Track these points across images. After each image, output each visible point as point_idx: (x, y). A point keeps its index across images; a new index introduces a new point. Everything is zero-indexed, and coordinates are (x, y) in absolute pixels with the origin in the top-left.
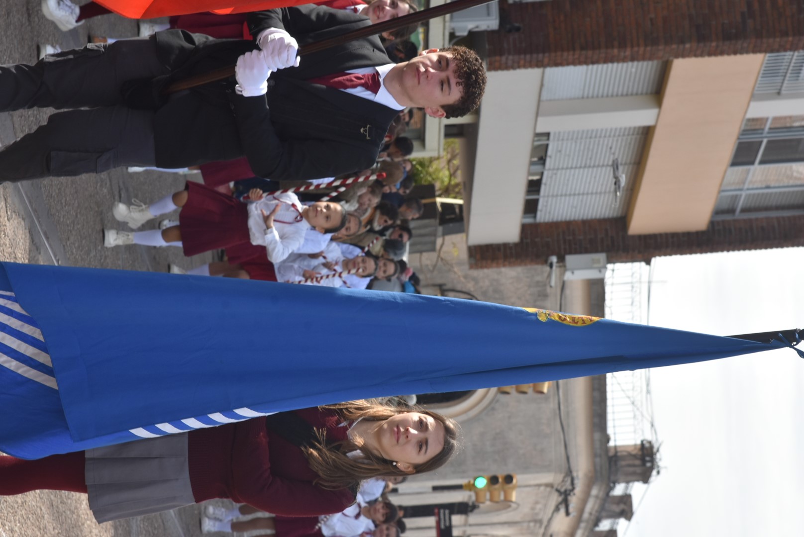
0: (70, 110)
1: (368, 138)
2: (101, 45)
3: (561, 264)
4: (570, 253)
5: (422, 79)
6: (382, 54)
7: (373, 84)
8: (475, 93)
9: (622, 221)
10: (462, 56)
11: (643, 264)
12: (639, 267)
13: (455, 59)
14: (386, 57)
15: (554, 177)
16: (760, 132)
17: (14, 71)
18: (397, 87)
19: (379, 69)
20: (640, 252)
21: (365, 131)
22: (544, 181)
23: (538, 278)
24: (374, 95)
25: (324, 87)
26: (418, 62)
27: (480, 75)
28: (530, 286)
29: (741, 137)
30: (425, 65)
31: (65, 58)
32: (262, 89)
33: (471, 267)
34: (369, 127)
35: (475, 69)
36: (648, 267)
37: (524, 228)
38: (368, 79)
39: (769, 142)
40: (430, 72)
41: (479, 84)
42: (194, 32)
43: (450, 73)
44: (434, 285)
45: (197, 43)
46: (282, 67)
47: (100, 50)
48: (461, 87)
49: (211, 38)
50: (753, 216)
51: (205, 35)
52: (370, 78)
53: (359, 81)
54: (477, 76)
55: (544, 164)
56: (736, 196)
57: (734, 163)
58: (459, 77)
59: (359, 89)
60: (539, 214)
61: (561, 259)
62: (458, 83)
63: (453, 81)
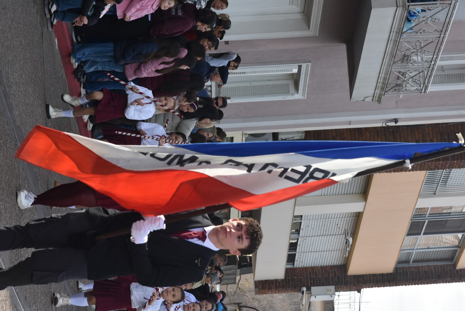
0: (44, 249)
1: (199, 265)
2: (59, 215)
3: (309, 292)
4: (314, 286)
5: (228, 235)
6: (207, 220)
7: (203, 237)
8: (256, 243)
9: (344, 267)
10: (250, 223)
11: (356, 292)
12: (354, 294)
13: (246, 225)
14: (209, 222)
15: (305, 241)
16: (423, 216)
17: (13, 229)
18: (215, 238)
19: (206, 229)
20: (354, 285)
21: (198, 262)
22: (299, 243)
23: (296, 300)
24: (203, 242)
25: (176, 238)
26: (227, 226)
27: (258, 234)
28: (290, 305)
29: (413, 219)
30: (230, 228)
31: (40, 222)
32: (145, 240)
33: (256, 293)
34: (200, 260)
35: (256, 231)
36: (359, 294)
37: (287, 270)
38: (200, 234)
39: (429, 222)
40: (232, 232)
41: (258, 238)
42: (109, 208)
43: (243, 232)
44: (235, 304)
45: (110, 214)
46: (156, 229)
47: (58, 218)
48: (248, 240)
49: (117, 211)
50: (420, 264)
51: (114, 210)
52: (201, 234)
53: (195, 235)
54: (257, 235)
55: (299, 234)
56: (410, 253)
57: (408, 234)
58: (248, 235)
59: (195, 239)
60: (296, 262)
61: (309, 289)
62: (247, 238)
63: (244, 237)
